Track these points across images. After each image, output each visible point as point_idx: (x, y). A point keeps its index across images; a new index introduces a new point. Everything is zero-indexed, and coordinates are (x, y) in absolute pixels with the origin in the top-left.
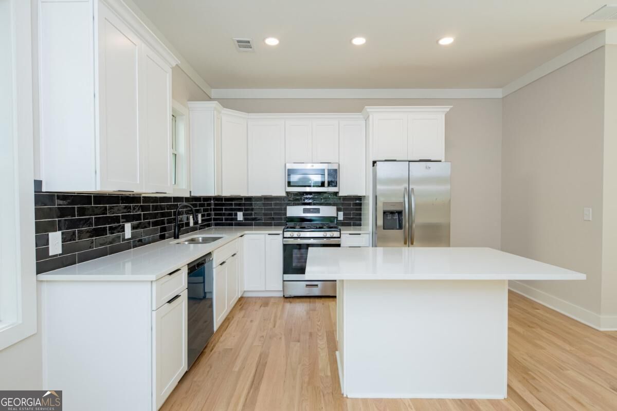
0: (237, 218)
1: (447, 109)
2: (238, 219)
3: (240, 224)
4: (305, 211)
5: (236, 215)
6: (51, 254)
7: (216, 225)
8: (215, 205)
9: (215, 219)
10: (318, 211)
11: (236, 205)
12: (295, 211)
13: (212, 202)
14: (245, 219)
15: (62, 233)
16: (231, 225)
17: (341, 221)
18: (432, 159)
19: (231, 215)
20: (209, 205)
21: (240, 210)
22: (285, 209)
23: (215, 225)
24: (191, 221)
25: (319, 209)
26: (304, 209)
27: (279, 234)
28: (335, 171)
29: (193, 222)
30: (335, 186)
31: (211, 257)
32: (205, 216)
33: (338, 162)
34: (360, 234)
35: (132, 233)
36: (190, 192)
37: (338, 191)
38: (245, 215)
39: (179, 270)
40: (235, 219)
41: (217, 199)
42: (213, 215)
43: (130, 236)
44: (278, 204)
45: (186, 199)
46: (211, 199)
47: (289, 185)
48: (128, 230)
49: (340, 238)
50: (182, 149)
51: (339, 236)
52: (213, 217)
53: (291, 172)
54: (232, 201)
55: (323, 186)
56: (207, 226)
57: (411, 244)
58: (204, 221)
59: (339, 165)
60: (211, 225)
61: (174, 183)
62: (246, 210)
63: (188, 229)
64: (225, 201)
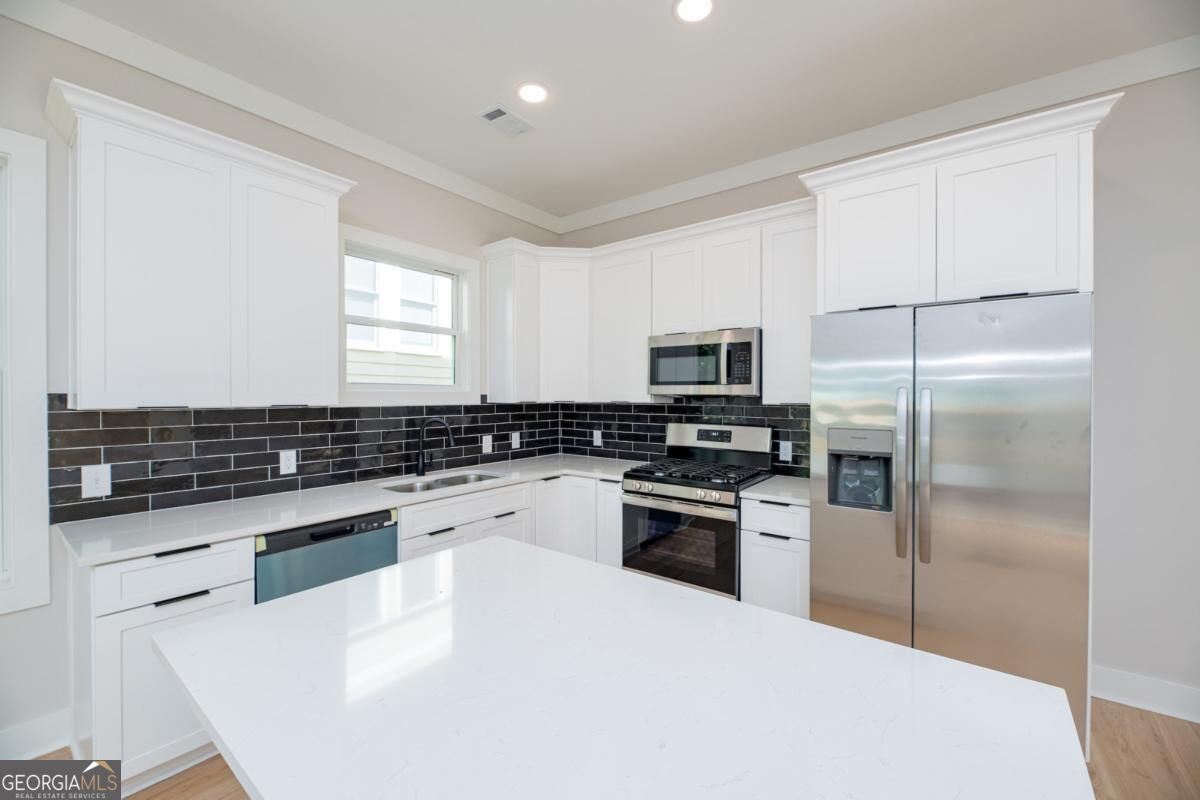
0: (592, 442)
1: (1100, 108)
2: (595, 444)
3: (597, 453)
4: (703, 435)
5: (591, 435)
6: (84, 496)
7: (566, 451)
8: (565, 416)
9: (564, 441)
10: (725, 436)
11: (592, 417)
12: (684, 435)
13: (560, 412)
14: (606, 444)
15: (112, 467)
16: (584, 453)
17: (787, 462)
19: (584, 434)
21: (597, 427)
22: (663, 430)
23: (564, 452)
24: (487, 444)
25: (730, 432)
26: (699, 431)
27: (618, 482)
28: (747, 346)
29: (493, 446)
30: (747, 381)
31: (389, 519)
32: (532, 435)
33: (758, 326)
34: (787, 505)
35: (298, 466)
36: (484, 398)
37: (758, 395)
38: (604, 436)
39: (207, 546)
40: (590, 443)
41: (566, 406)
42: (560, 433)
43: (293, 470)
44: (654, 419)
45: (469, 409)
46: (555, 406)
47: (654, 380)
48: (288, 461)
49: (737, 507)
50: (466, 326)
51: (733, 503)
52: (560, 436)
53: (657, 354)
54: (586, 410)
55: (716, 382)
56: (542, 452)
57: (922, 560)
58: (529, 444)
59: (761, 331)
60: (555, 450)
61: (451, 382)
62: (607, 427)
63: (476, 458)
64: (577, 409)
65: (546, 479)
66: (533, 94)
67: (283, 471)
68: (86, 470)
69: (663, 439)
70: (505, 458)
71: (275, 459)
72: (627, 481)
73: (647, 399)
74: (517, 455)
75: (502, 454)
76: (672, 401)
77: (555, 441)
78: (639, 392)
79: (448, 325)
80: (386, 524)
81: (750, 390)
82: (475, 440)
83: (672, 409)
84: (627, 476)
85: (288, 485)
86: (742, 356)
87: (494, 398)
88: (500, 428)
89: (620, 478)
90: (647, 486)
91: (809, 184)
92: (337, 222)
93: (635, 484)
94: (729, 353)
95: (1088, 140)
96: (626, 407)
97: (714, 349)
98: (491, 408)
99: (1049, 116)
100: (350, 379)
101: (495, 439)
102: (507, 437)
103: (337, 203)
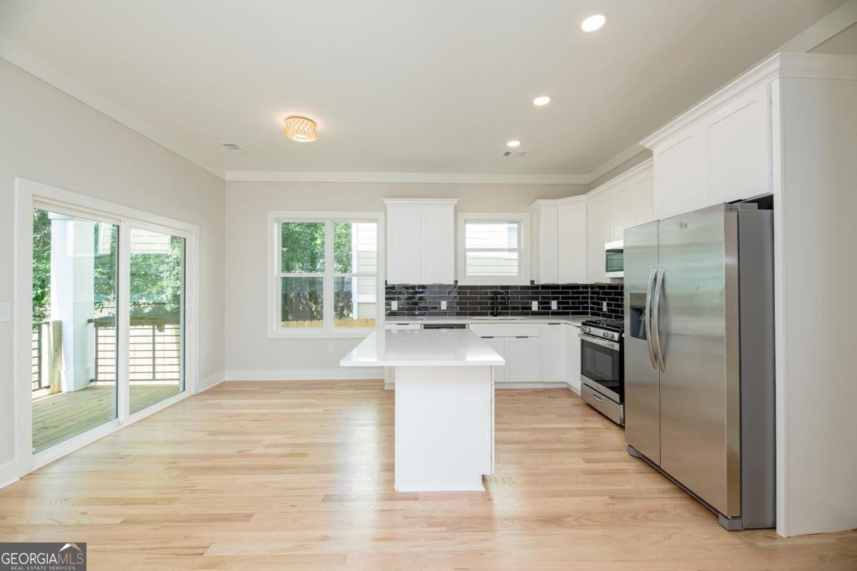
5: (602, 305)
6: (392, 310)
11: (602, 293)
13: (590, 290)
14: (609, 310)
15: (398, 302)
19: (599, 304)
20: (587, 293)
21: (604, 299)
24: (535, 306)
29: (539, 307)
32: (566, 303)
35: (448, 307)
38: (608, 305)
39: (408, 324)
40: (602, 310)
42: (590, 303)
43: (445, 308)
45: (523, 287)
46: (585, 287)
47: (607, 269)
48: (444, 305)
49: (620, 343)
50: (522, 246)
51: (617, 339)
52: (589, 305)
54: (600, 289)
56: (573, 313)
58: (564, 308)
60: (585, 313)
61: (517, 274)
62: (608, 299)
63: (527, 312)
66: (514, 144)
67: (442, 308)
68: (392, 302)
70: (547, 314)
71: (440, 303)
72: (582, 326)
74: (555, 313)
75: (545, 311)
77: (587, 308)
79: (516, 246)
84: (583, 324)
87: (540, 282)
88: (543, 298)
91: (646, 146)
93: (584, 329)
98: (537, 287)
100: (468, 274)
101: (540, 303)
102: (548, 303)
103: (453, 208)
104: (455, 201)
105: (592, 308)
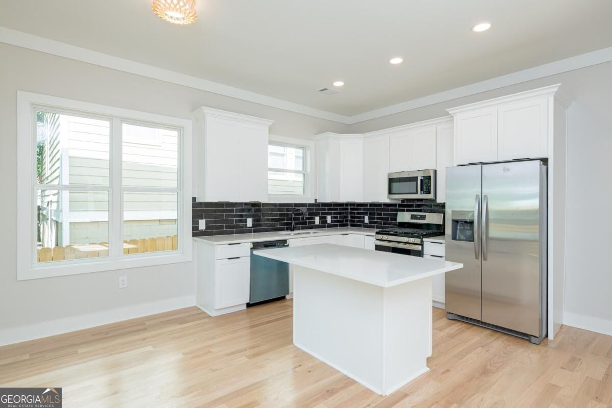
1: (554, 88)
2: (365, 222)
3: (366, 226)
4: (413, 217)
5: (364, 218)
6: (199, 229)
7: (352, 225)
8: (351, 209)
10: (423, 217)
11: (364, 209)
12: (404, 217)
13: (349, 207)
14: (370, 222)
15: (206, 220)
16: (360, 226)
18: (531, 157)
19: (360, 217)
20: (347, 209)
21: (366, 214)
22: (396, 215)
24: (317, 220)
25: (425, 216)
26: (412, 215)
27: (373, 236)
28: (429, 178)
29: (320, 221)
30: (429, 192)
31: (286, 243)
32: (336, 217)
33: (434, 168)
34: (441, 243)
35: (253, 224)
36: (316, 200)
37: (434, 198)
38: (370, 218)
39: (239, 244)
40: (363, 222)
41: (352, 204)
42: (349, 217)
43: (251, 226)
44: (392, 210)
45: (310, 205)
46: (347, 204)
47: (390, 192)
48: (250, 222)
49: (422, 245)
50: (309, 170)
51: (419, 243)
52: (349, 219)
53: (391, 181)
54: (361, 206)
55: (417, 193)
56: (341, 226)
57: (484, 260)
58: (335, 221)
59: (436, 171)
60: (347, 225)
61: (303, 194)
62: (370, 214)
63: (312, 226)
64: (357, 206)
65: (343, 235)
66: (339, 84)
67: (248, 226)
68: (200, 221)
69: (396, 219)
70: (324, 227)
71: (246, 221)
72: (377, 235)
73: (388, 201)
74: (330, 226)
75: (323, 225)
76: (400, 202)
77: (347, 221)
78: (383, 198)
79: (301, 170)
80: (285, 244)
81: (431, 196)
82: (312, 218)
83: (400, 206)
84: (377, 233)
85: (249, 231)
86: (427, 183)
87: (321, 200)
88: (323, 214)
89: (374, 234)
90: (385, 237)
91: (450, 112)
92: (268, 134)
93: (380, 237)
94: (421, 180)
95: (551, 99)
96: (379, 205)
97: (415, 179)
98: (319, 205)
99: (535, 91)
100: (269, 192)
101: (320, 218)
102: (325, 218)
103: (268, 128)
104: (270, 123)
105: (351, 221)
